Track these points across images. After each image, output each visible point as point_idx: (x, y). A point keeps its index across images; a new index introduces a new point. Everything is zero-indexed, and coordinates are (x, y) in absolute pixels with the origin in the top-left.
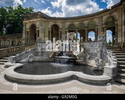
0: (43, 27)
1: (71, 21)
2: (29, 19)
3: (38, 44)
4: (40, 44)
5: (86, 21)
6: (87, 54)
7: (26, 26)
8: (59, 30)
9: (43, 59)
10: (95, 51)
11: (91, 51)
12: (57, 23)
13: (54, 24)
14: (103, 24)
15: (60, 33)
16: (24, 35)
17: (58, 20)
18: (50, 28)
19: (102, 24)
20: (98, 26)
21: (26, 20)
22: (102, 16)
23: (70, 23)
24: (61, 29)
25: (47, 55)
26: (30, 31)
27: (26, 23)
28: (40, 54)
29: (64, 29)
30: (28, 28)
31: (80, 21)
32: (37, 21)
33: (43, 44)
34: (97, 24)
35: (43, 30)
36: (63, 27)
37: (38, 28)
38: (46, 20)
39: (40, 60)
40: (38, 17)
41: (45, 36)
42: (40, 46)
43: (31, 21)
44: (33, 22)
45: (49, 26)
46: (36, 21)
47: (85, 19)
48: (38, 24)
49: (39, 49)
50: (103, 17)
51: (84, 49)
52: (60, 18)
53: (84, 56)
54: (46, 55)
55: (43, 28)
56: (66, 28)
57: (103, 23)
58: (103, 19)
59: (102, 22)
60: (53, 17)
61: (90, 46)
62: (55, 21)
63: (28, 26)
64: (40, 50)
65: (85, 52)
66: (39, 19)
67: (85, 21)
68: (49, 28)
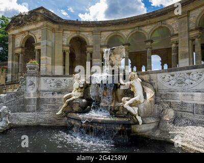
0: (50, 41)
1: (113, 28)
2: (19, 25)
3: (29, 79)
4: (34, 79)
5: (149, 27)
6: (166, 105)
7: (14, 41)
8: (87, 49)
9: (40, 120)
10: (195, 98)
11: (180, 97)
12: (82, 33)
13: (75, 35)
14: (192, 30)
15: (88, 55)
16: (10, 62)
17: (85, 27)
18: (67, 46)
19: (190, 31)
20: (177, 35)
21: (13, 29)
22: (189, 11)
23: (111, 32)
24: (92, 46)
25: (53, 107)
26: (22, 53)
27: (14, 36)
28: (33, 105)
29: (98, 46)
30: (19, 46)
31: (134, 28)
32: (38, 28)
33: (42, 78)
34: (176, 32)
35: (49, 49)
36: (96, 41)
37: (39, 44)
38: (56, 26)
39: (30, 123)
40: (39, 18)
41: (53, 63)
42: (32, 84)
43: (25, 29)
44: (29, 31)
45: (65, 39)
46: (34, 30)
47: (145, 21)
48: (38, 36)
49: (31, 93)
50: (191, 13)
51: (155, 91)
52: (89, 22)
53: (157, 111)
54: (50, 107)
55: (50, 44)
56: (103, 44)
57: (192, 26)
58: (192, 19)
59: (188, 25)
60: (74, 21)
61: (173, 82)
62: (77, 28)
63: (19, 41)
64: (32, 96)
65: (159, 99)
66: (41, 24)
67: (145, 27)
68: (63, 45)
